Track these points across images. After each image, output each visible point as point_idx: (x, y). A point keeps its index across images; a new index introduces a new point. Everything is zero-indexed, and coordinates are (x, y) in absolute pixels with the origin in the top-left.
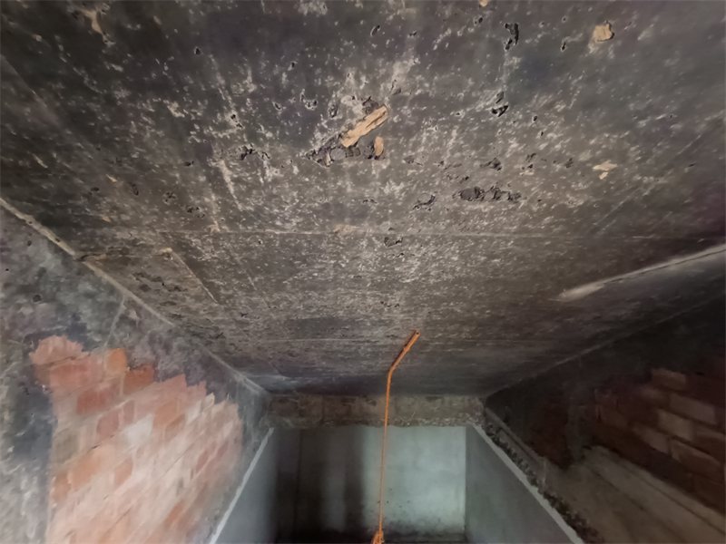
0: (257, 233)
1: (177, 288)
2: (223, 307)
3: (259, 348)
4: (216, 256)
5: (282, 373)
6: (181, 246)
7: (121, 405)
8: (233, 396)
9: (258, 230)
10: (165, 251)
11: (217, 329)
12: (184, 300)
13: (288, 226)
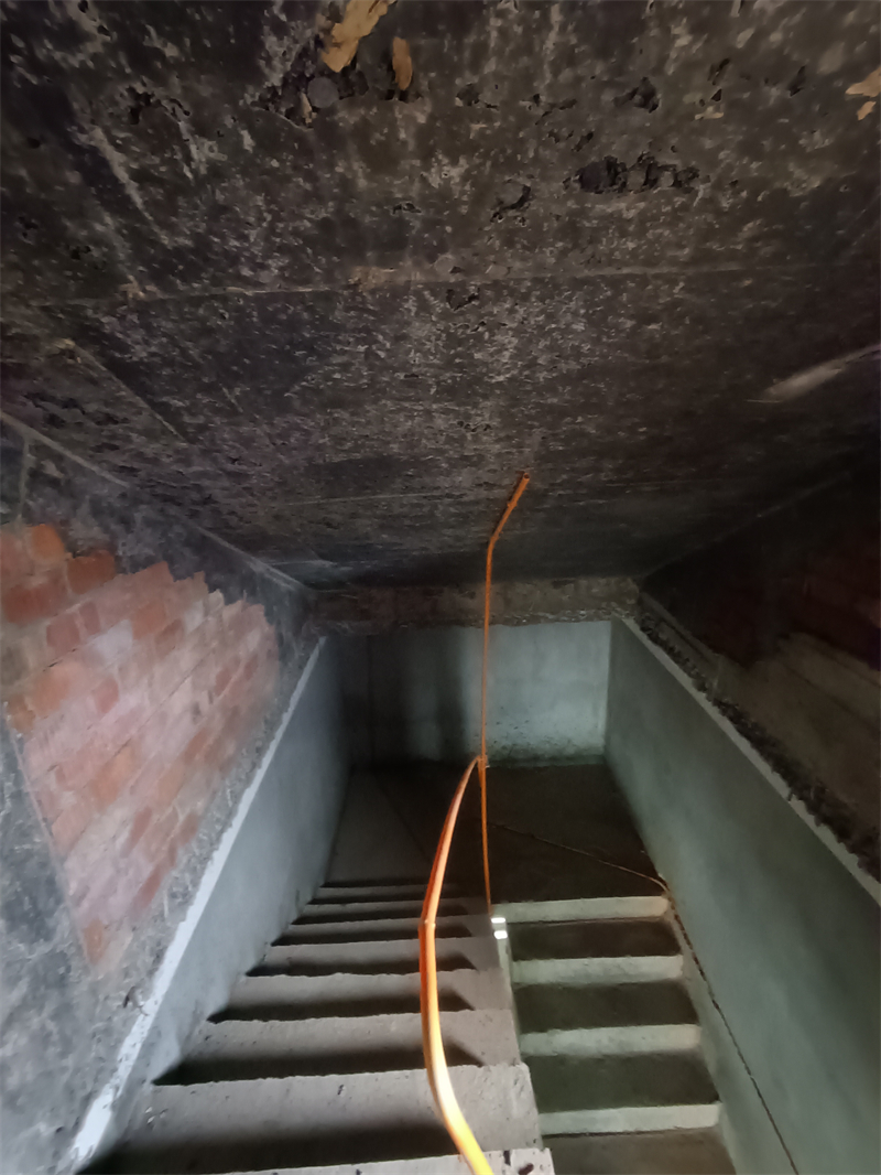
0: (214, 297)
1: (111, 419)
2: (196, 447)
3: (277, 517)
4: (153, 349)
5: (323, 557)
6: (88, 334)
7: (76, 607)
8: (253, 593)
9: (215, 291)
10: (62, 346)
11: (198, 488)
12: (128, 440)
13: (264, 277)
